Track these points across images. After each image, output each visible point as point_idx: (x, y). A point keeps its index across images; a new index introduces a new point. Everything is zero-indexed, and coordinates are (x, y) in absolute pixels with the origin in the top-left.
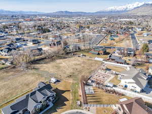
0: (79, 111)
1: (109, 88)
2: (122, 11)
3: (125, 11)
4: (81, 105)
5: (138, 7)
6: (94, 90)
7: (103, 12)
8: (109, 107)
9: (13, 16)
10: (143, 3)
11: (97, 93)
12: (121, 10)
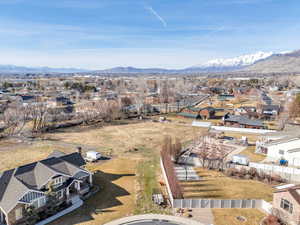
0: (161, 217)
1: (238, 168)
2: (234, 67)
3: (240, 66)
4: (164, 204)
5: (262, 60)
6: (198, 173)
7: (199, 69)
8: (248, 208)
9: (28, 75)
10: (271, 53)
11: (208, 178)
12: (232, 64)
